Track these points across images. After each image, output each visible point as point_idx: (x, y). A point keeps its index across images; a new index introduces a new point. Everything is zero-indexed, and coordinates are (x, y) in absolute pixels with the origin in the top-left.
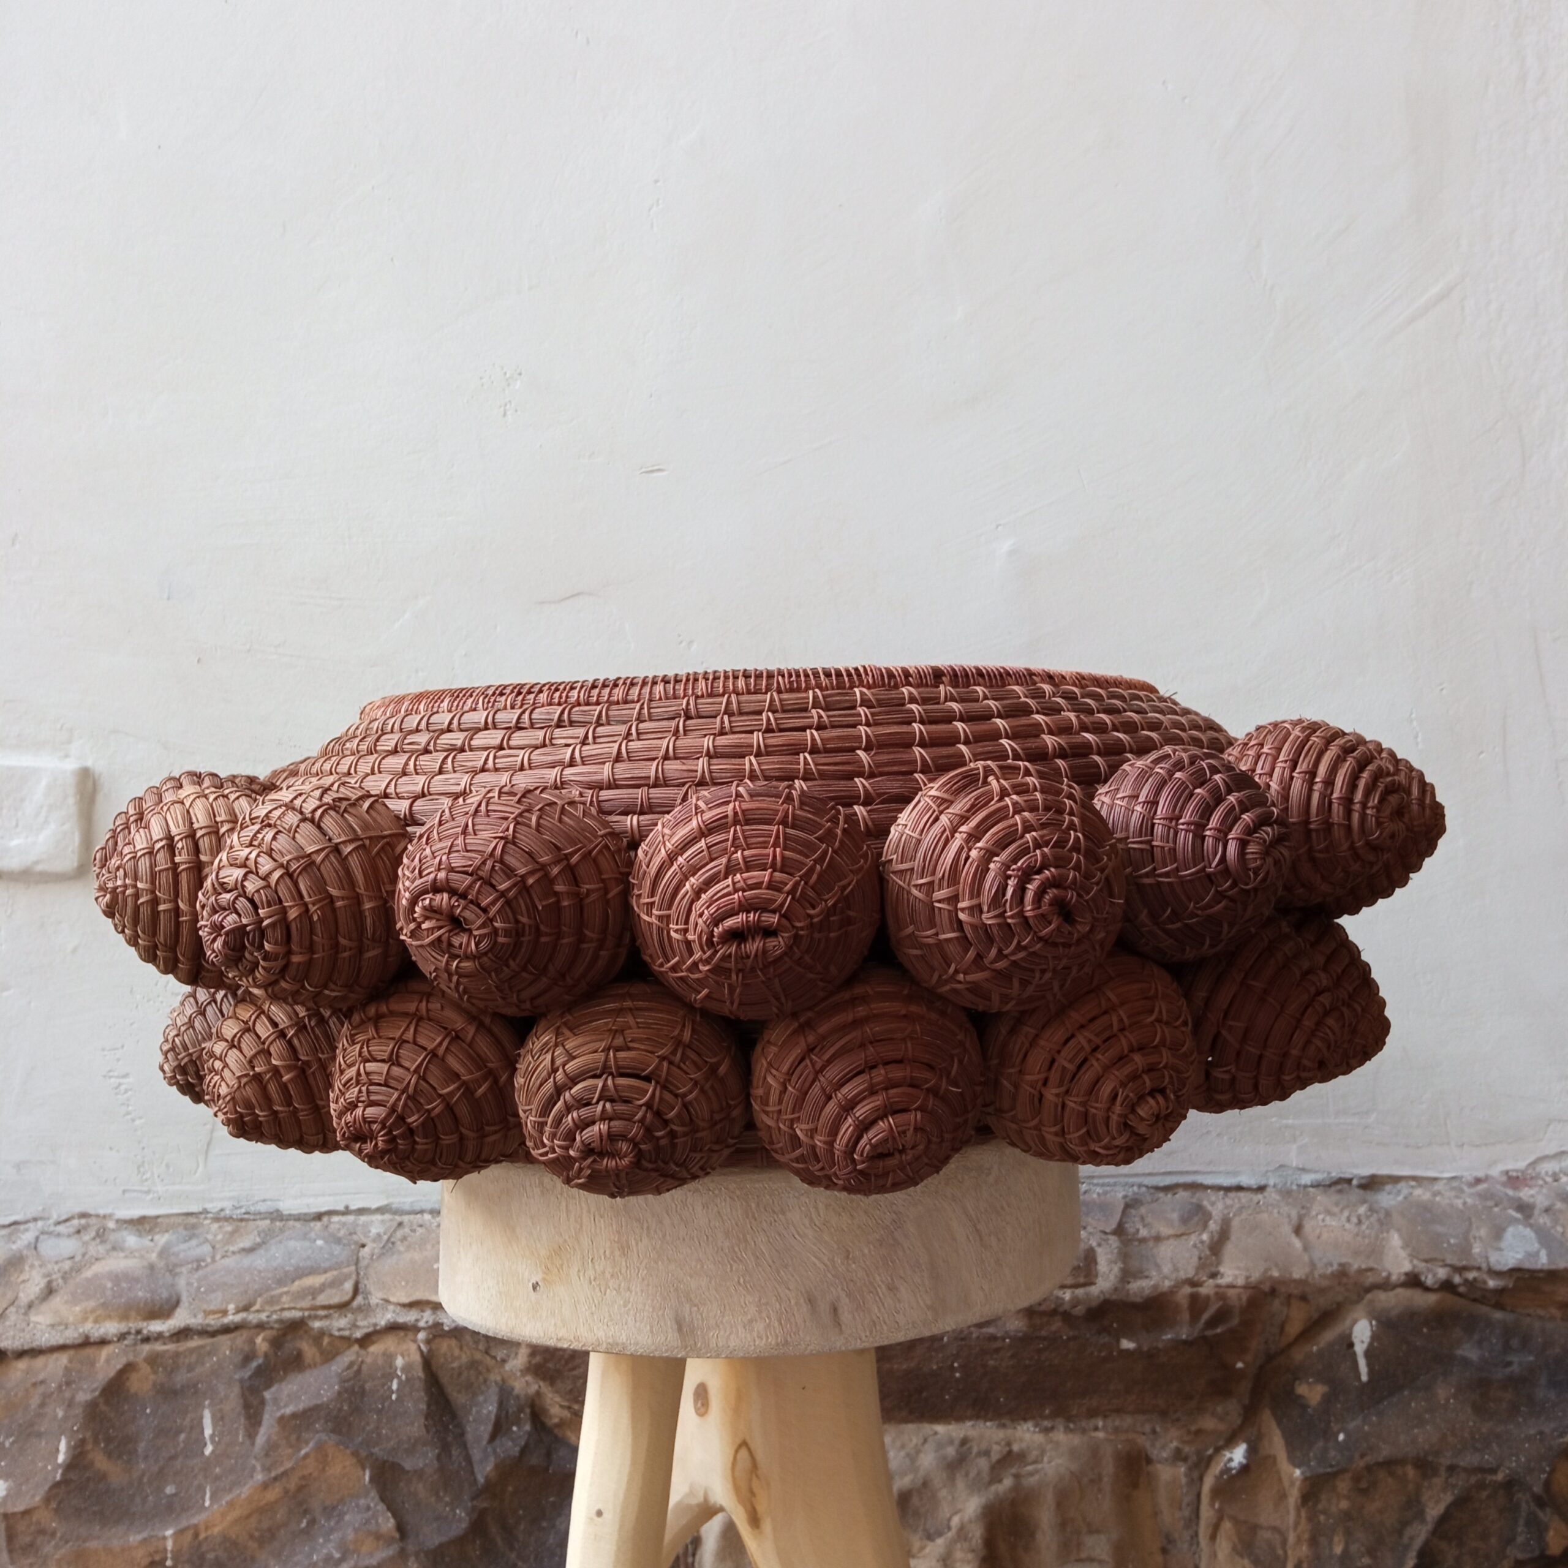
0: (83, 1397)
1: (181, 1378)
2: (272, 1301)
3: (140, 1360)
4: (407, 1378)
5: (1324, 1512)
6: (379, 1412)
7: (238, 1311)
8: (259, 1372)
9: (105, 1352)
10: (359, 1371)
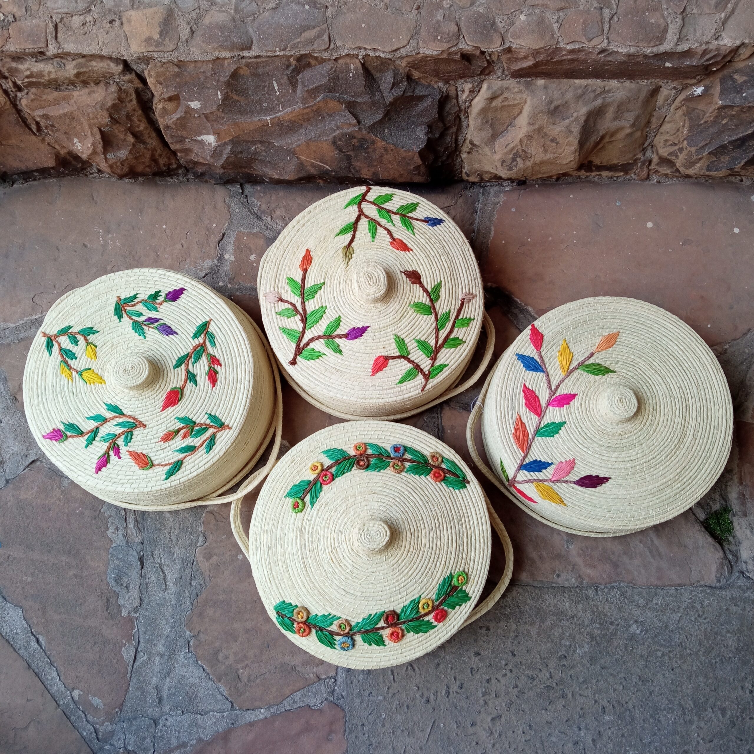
0: (223, 79)
1: (260, 71)
2: (294, 47)
3: (242, 66)
4: (356, 73)
5: (725, 113)
6: (346, 84)
7: (280, 51)
8: (293, 70)
9: (226, 62)
10: (335, 71)
